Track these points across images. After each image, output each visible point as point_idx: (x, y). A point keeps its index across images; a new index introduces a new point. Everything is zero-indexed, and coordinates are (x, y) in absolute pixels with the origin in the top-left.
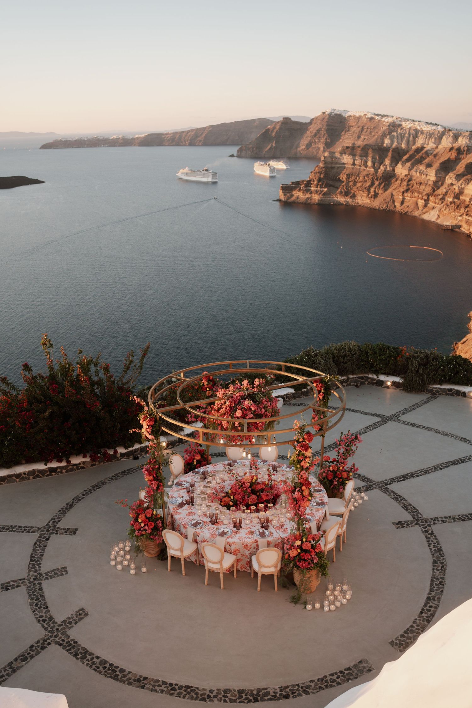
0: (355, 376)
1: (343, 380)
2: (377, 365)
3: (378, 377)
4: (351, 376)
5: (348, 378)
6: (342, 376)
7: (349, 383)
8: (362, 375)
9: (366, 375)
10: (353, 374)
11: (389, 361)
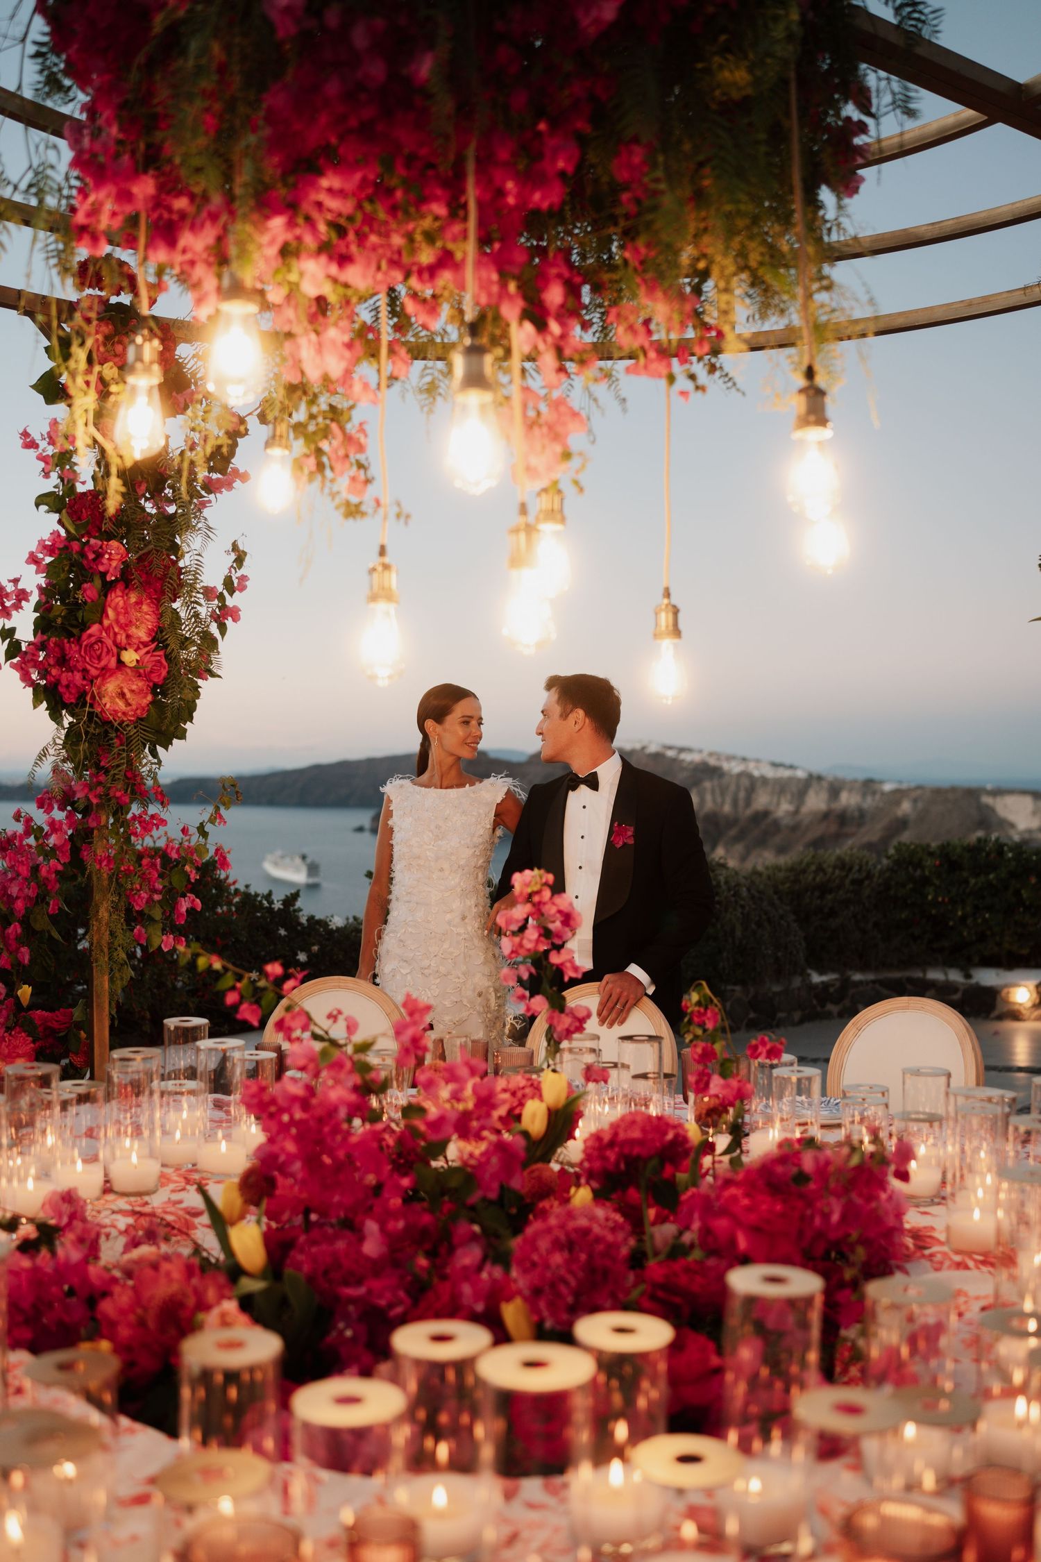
0: (871, 976)
1: (825, 985)
2: (963, 919)
3: (968, 976)
4: (857, 977)
5: (846, 983)
6: (821, 973)
7: (847, 1002)
8: (896, 975)
9: (918, 974)
10: (864, 968)
11: (1017, 893)
